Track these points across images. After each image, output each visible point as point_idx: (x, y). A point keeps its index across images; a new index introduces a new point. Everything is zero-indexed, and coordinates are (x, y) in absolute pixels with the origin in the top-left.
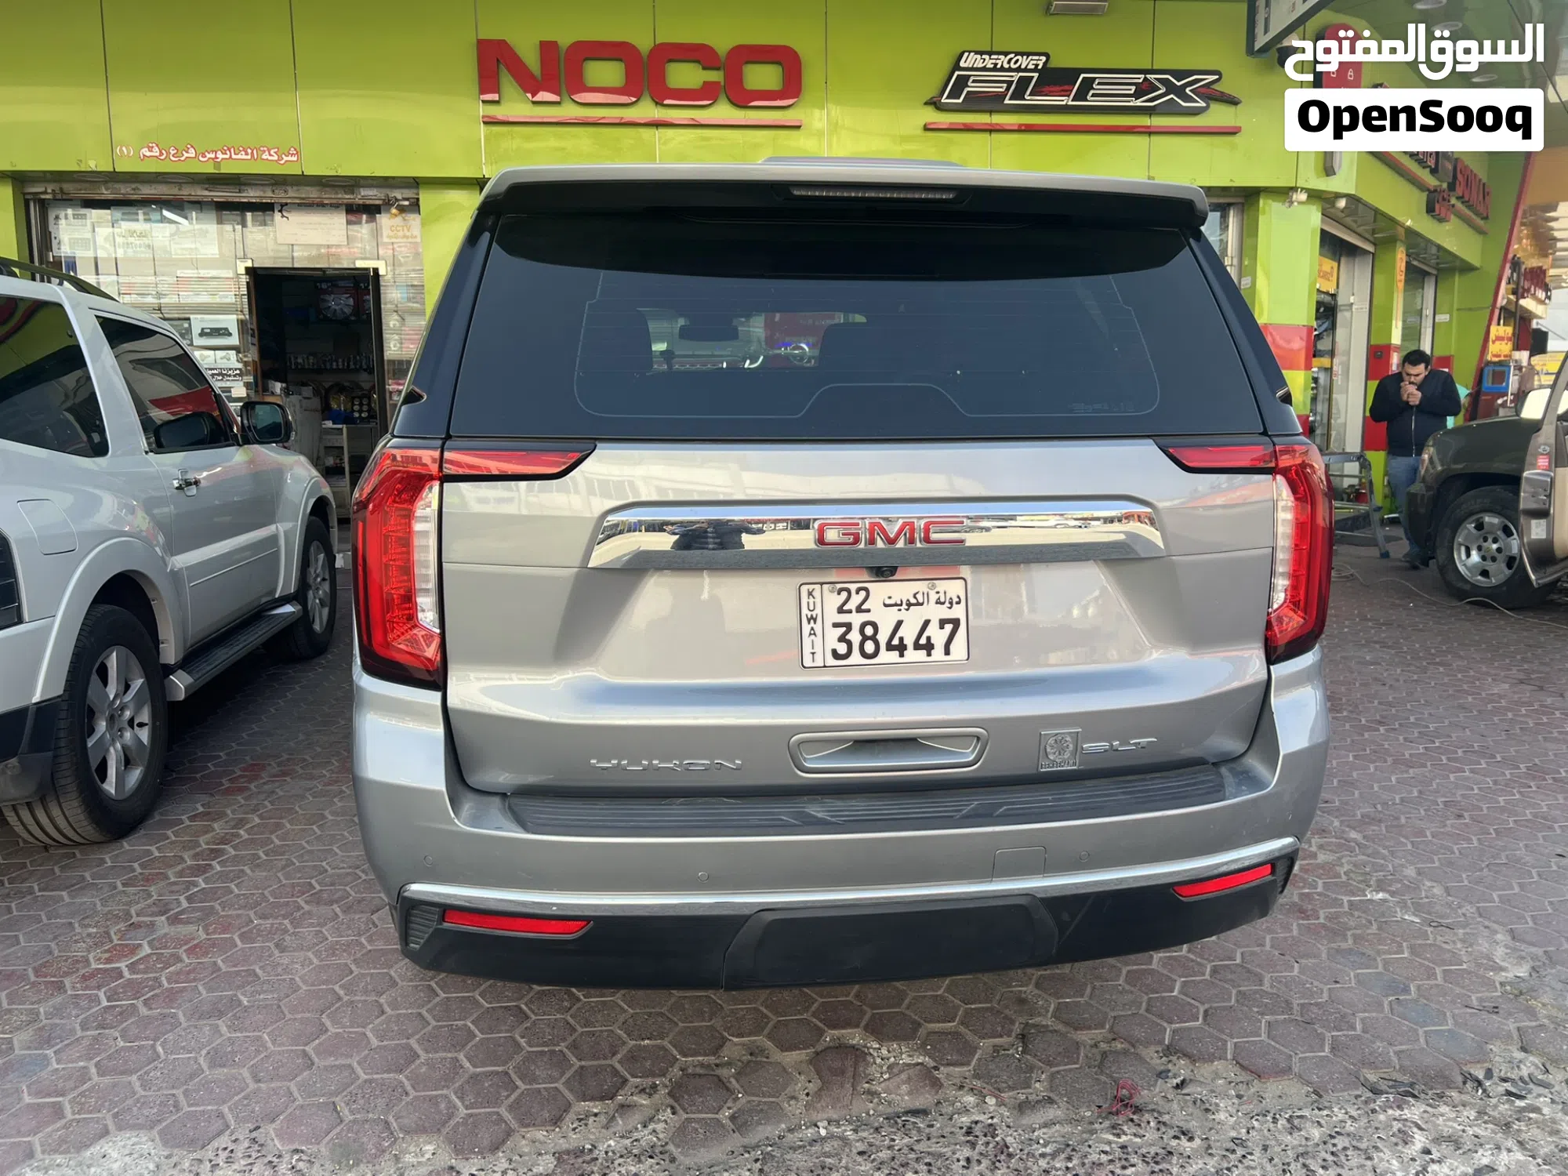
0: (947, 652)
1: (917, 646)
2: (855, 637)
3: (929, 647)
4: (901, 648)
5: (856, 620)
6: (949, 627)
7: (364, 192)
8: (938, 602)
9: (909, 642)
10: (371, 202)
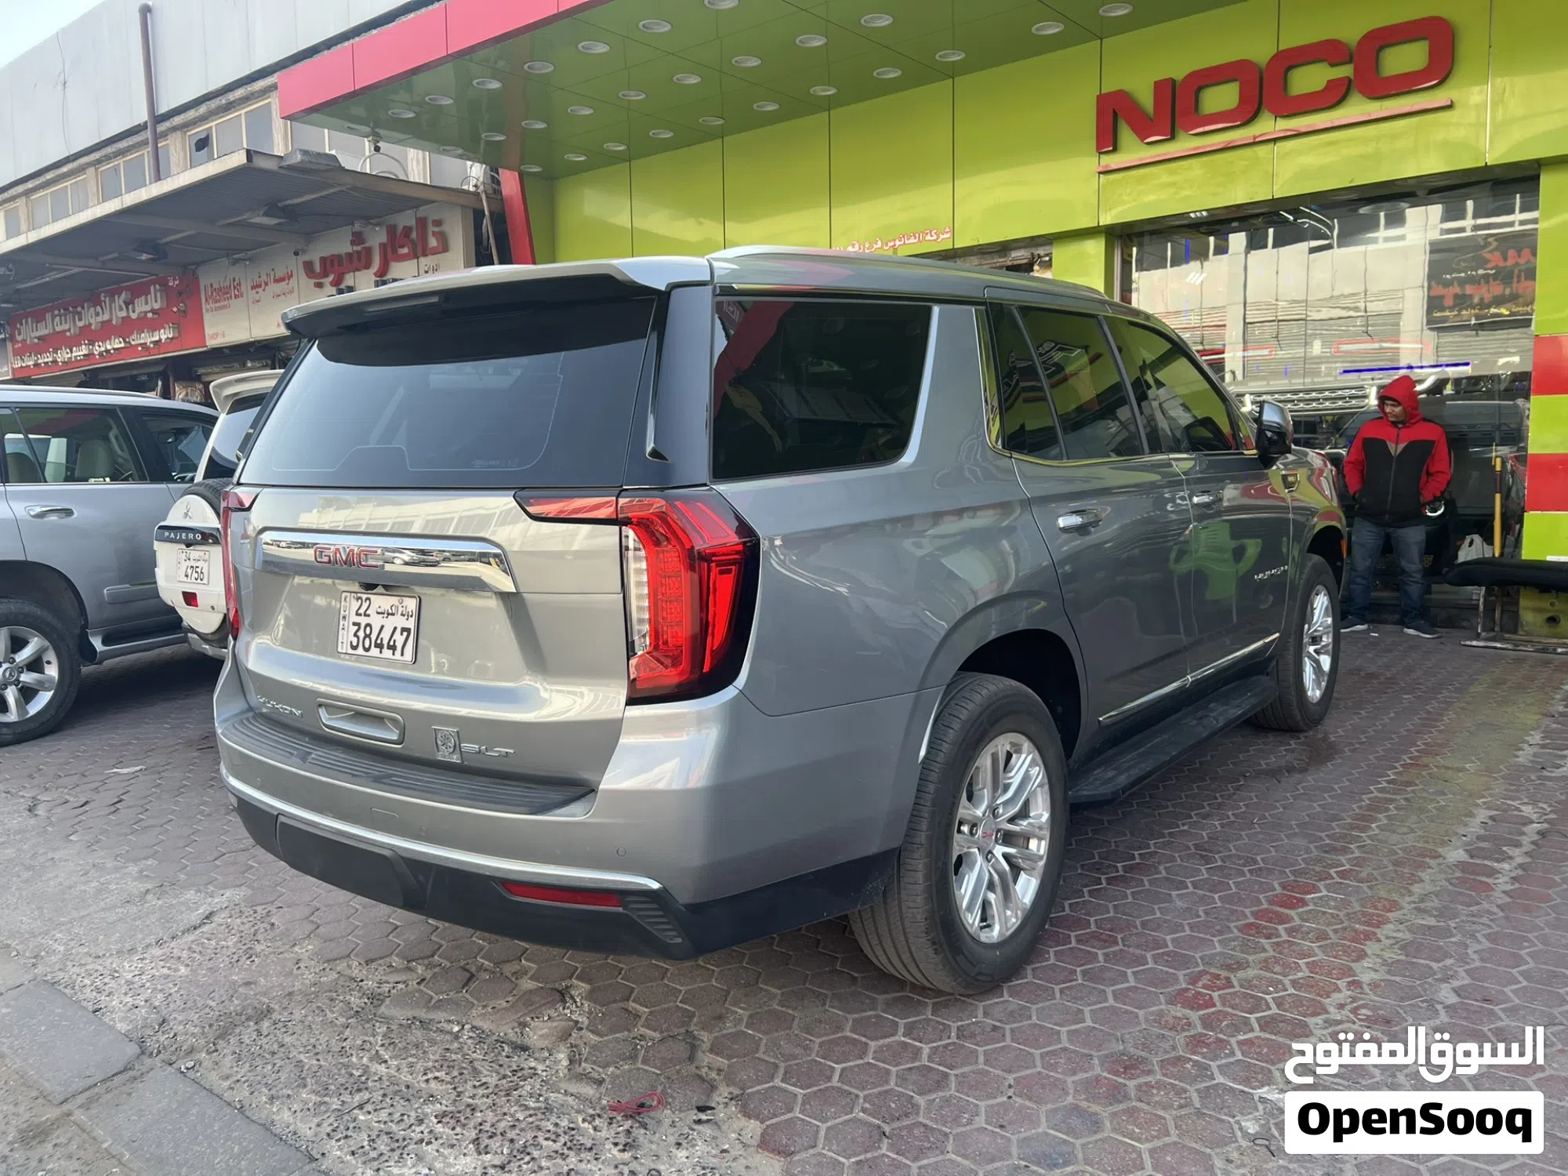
0: (402, 655)
1: (389, 647)
2: (361, 634)
3: (393, 648)
4: (380, 646)
5: (363, 621)
6: (405, 634)
7: (1014, 254)
8: (403, 615)
9: (385, 642)
10: (1019, 262)
